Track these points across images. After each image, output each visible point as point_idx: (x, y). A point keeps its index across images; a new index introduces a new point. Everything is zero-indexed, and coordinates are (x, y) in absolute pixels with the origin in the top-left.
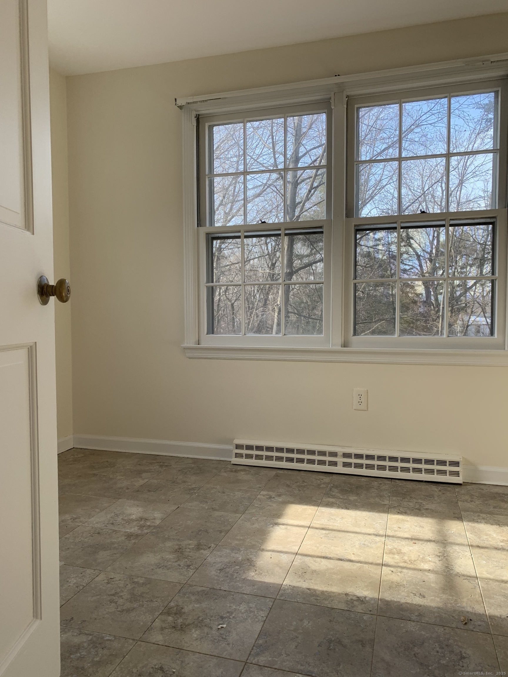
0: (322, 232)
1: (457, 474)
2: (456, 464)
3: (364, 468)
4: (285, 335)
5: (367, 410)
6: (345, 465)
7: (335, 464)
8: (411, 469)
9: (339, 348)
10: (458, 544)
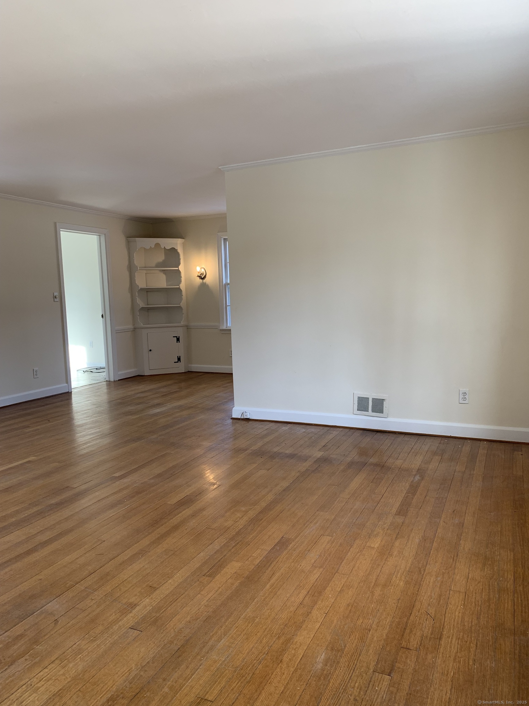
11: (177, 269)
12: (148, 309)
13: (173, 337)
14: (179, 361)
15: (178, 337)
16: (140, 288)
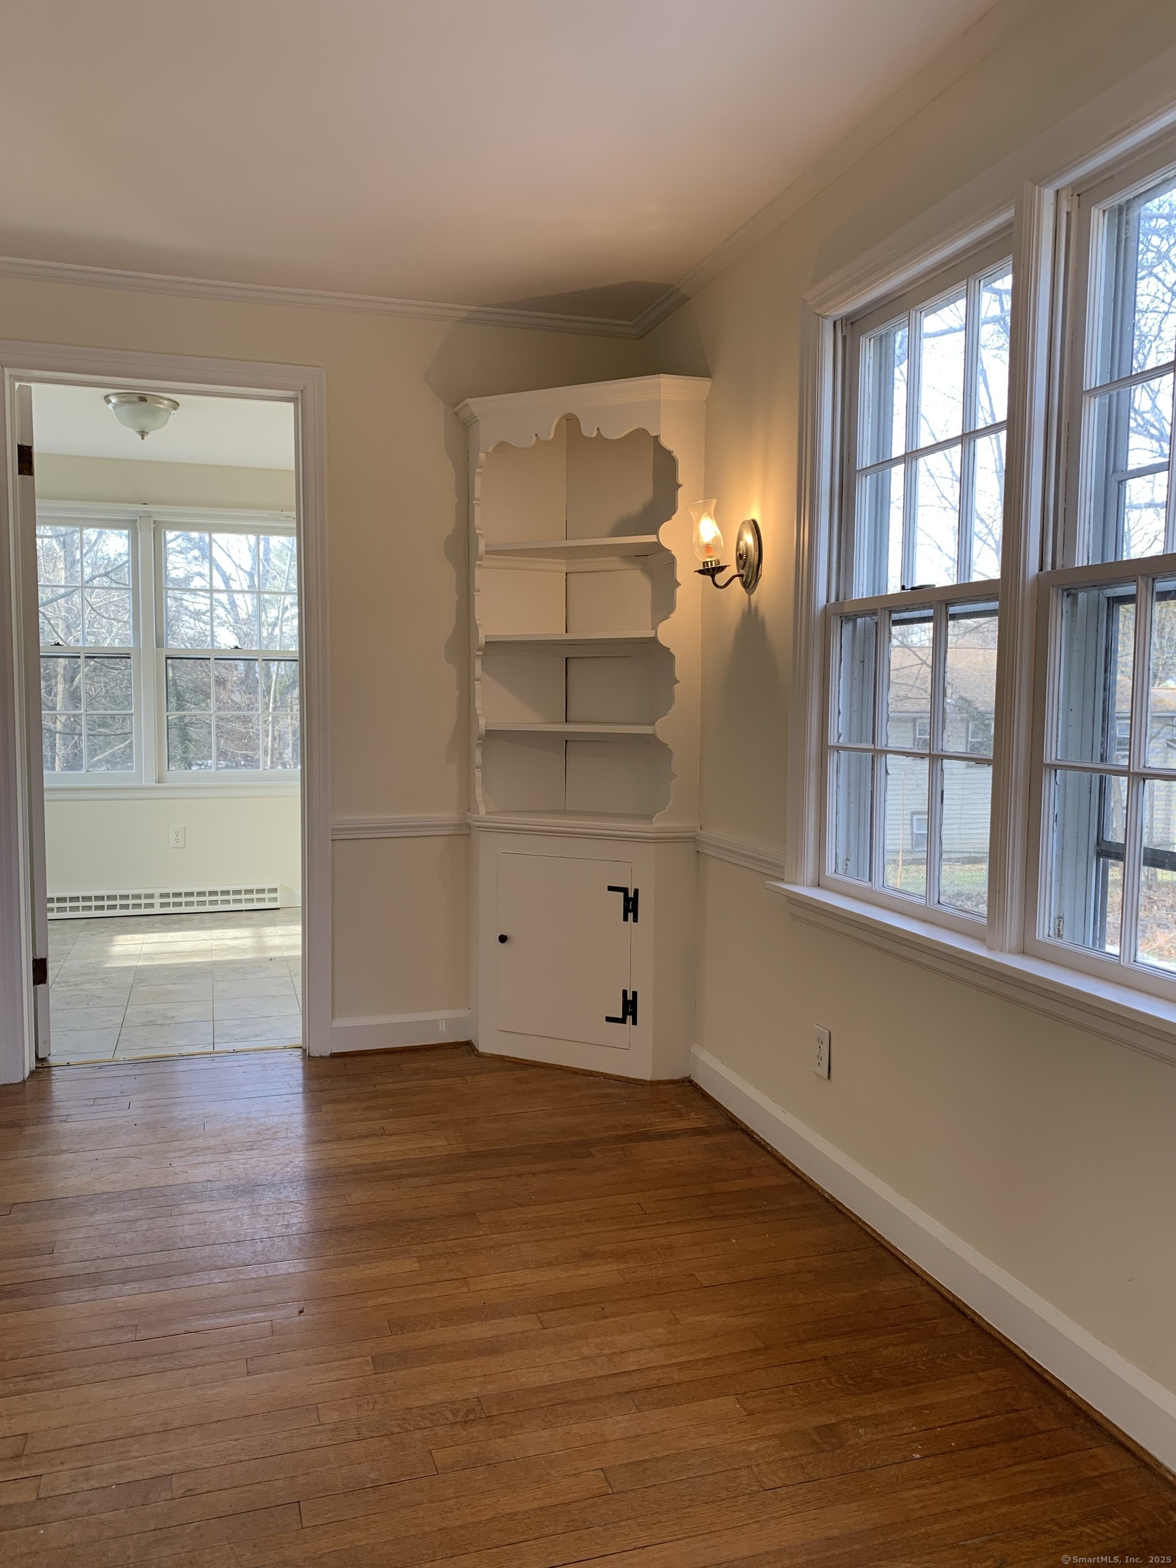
0: (130, 658)
1: (275, 899)
2: (275, 890)
3: (183, 906)
4: (88, 771)
5: (185, 847)
6: (163, 905)
7: (152, 905)
8: (231, 901)
9: (154, 784)
10: (248, 937)
11: (651, 538)
12: (567, 743)
13: (611, 888)
14: (629, 1018)
15: (631, 895)
16: (482, 641)
